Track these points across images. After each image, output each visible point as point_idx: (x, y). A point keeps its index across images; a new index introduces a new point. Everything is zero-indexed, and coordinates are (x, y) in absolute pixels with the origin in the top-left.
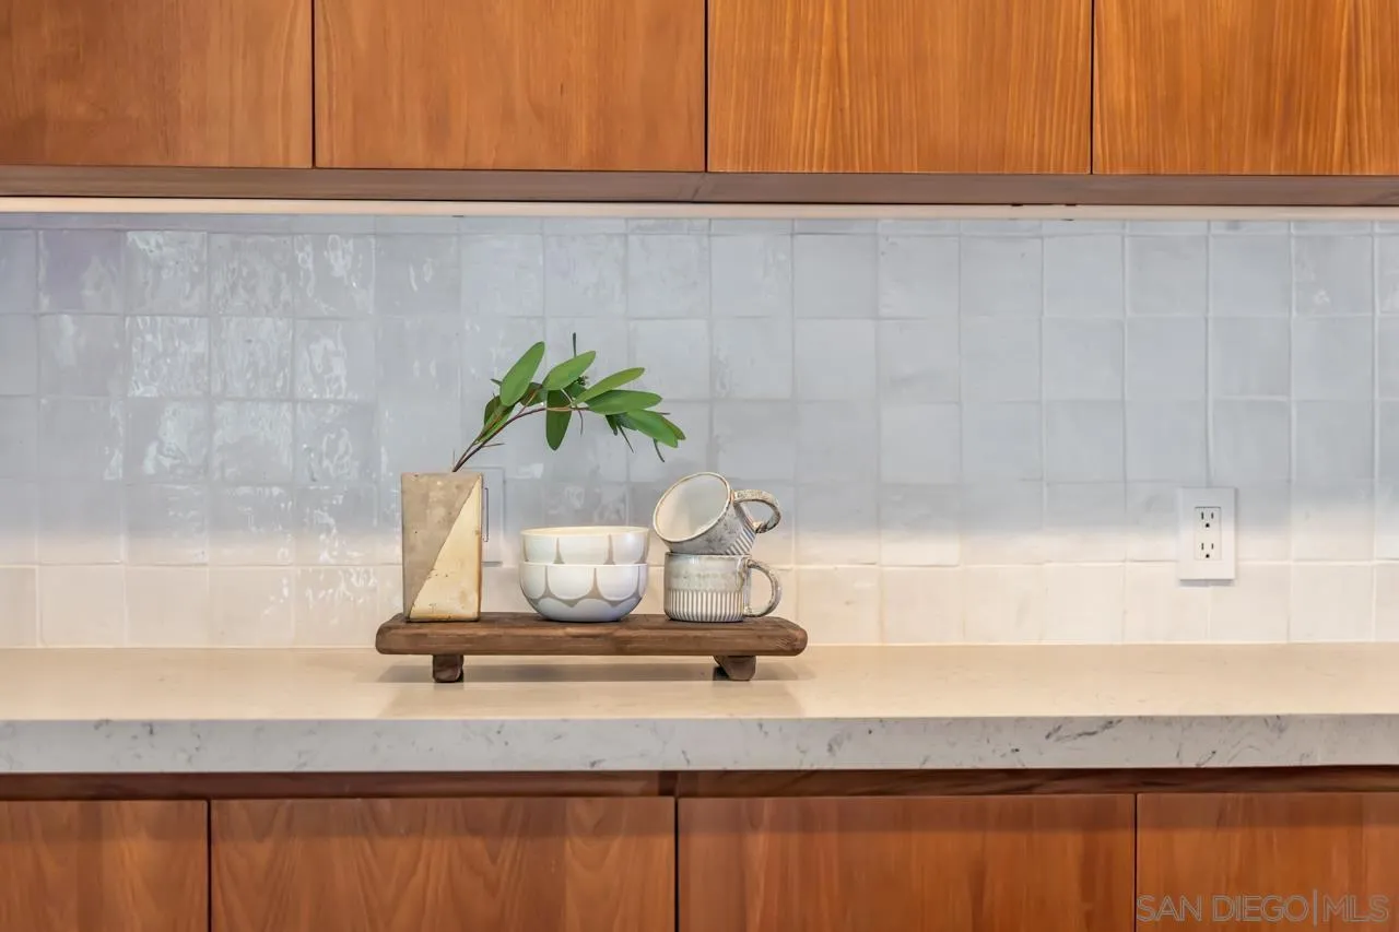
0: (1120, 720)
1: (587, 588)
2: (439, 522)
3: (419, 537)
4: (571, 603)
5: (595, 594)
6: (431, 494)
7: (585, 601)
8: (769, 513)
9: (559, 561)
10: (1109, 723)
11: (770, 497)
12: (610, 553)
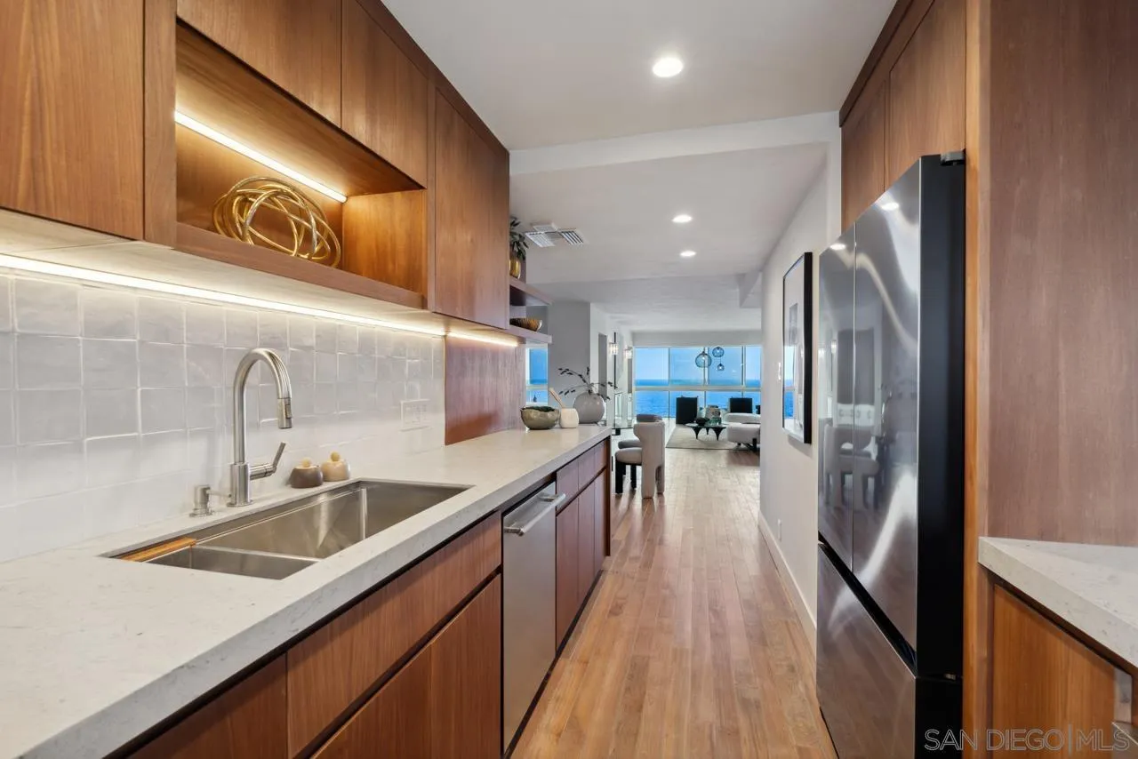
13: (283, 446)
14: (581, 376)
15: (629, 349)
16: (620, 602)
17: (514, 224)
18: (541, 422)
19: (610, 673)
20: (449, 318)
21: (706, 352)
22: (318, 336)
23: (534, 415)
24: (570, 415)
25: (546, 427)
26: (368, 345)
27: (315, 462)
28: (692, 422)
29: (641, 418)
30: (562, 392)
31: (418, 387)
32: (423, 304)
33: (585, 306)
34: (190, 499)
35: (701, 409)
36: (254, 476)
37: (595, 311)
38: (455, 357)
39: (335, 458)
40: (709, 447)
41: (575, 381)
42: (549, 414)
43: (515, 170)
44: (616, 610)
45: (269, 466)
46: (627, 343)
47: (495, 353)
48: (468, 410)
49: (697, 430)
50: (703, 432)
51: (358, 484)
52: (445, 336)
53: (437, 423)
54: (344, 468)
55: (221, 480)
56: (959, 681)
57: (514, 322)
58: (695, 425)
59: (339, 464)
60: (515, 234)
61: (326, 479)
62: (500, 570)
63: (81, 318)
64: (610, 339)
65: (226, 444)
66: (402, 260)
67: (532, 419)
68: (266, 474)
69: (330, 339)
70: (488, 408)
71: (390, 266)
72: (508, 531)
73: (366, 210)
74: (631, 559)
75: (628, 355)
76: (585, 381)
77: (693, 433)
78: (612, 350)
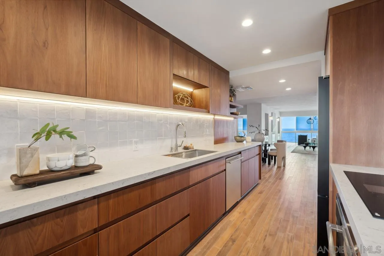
0: (156, 171)
1: (65, 165)
2: (29, 157)
3: (24, 161)
4: (61, 168)
5: (66, 165)
6: (27, 152)
7: (64, 167)
8: (94, 148)
9: (58, 161)
10: (154, 172)
11: (94, 146)
12: (69, 158)
13: (183, 141)
14: (256, 127)
15: (278, 118)
16: (262, 191)
17: (232, 87)
18: (240, 140)
19: (255, 205)
20: (214, 115)
21: (312, 118)
22: (188, 120)
23: (238, 138)
24: (249, 139)
25: (242, 141)
26: (197, 121)
27: (188, 145)
28: (303, 144)
29: (278, 141)
30: (250, 133)
31: (208, 130)
32: (209, 112)
33: (260, 105)
34: (169, 149)
35: (309, 139)
36: (179, 147)
37: (263, 106)
38: (216, 123)
39: (191, 145)
40: (308, 153)
41: (254, 129)
42: (242, 138)
43: (230, 76)
44: (261, 193)
45: (181, 145)
46: (277, 115)
47: (227, 121)
48: (220, 136)
49: (305, 147)
50: (308, 148)
51: (196, 150)
52: (214, 118)
53: (212, 139)
54: (193, 147)
55: (174, 146)
56: (328, 197)
57: (232, 113)
58: (304, 145)
59: (192, 146)
60: (232, 90)
61: (190, 149)
62: (225, 170)
63: (157, 119)
64: (270, 115)
65: (174, 140)
66: (204, 103)
67: (237, 139)
68: (180, 146)
69: (190, 120)
70: (225, 136)
71: (202, 104)
72: (227, 162)
73: (197, 92)
74: (269, 182)
75: (278, 120)
76: (258, 129)
77: (303, 148)
78: (270, 119)
